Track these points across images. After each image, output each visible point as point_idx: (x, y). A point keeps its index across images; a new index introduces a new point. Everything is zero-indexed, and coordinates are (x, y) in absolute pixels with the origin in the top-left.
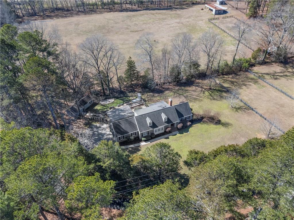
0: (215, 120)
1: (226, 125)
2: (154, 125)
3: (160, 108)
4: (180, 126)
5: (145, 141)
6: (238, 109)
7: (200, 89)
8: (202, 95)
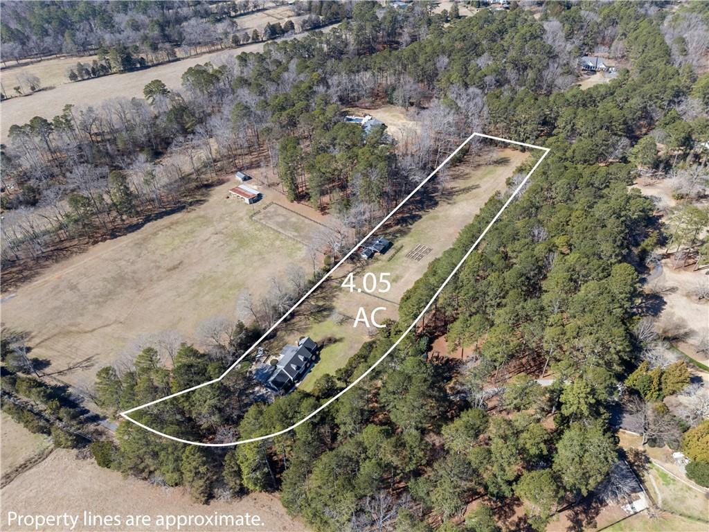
0: (332, 341)
1: (340, 340)
2: (298, 368)
3: (294, 353)
4: (314, 358)
5: (297, 382)
6: (341, 322)
7: (303, 317)
8: (308, 322)
